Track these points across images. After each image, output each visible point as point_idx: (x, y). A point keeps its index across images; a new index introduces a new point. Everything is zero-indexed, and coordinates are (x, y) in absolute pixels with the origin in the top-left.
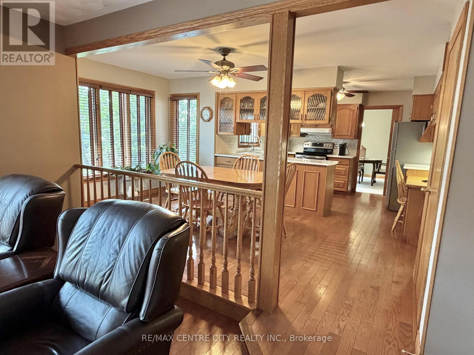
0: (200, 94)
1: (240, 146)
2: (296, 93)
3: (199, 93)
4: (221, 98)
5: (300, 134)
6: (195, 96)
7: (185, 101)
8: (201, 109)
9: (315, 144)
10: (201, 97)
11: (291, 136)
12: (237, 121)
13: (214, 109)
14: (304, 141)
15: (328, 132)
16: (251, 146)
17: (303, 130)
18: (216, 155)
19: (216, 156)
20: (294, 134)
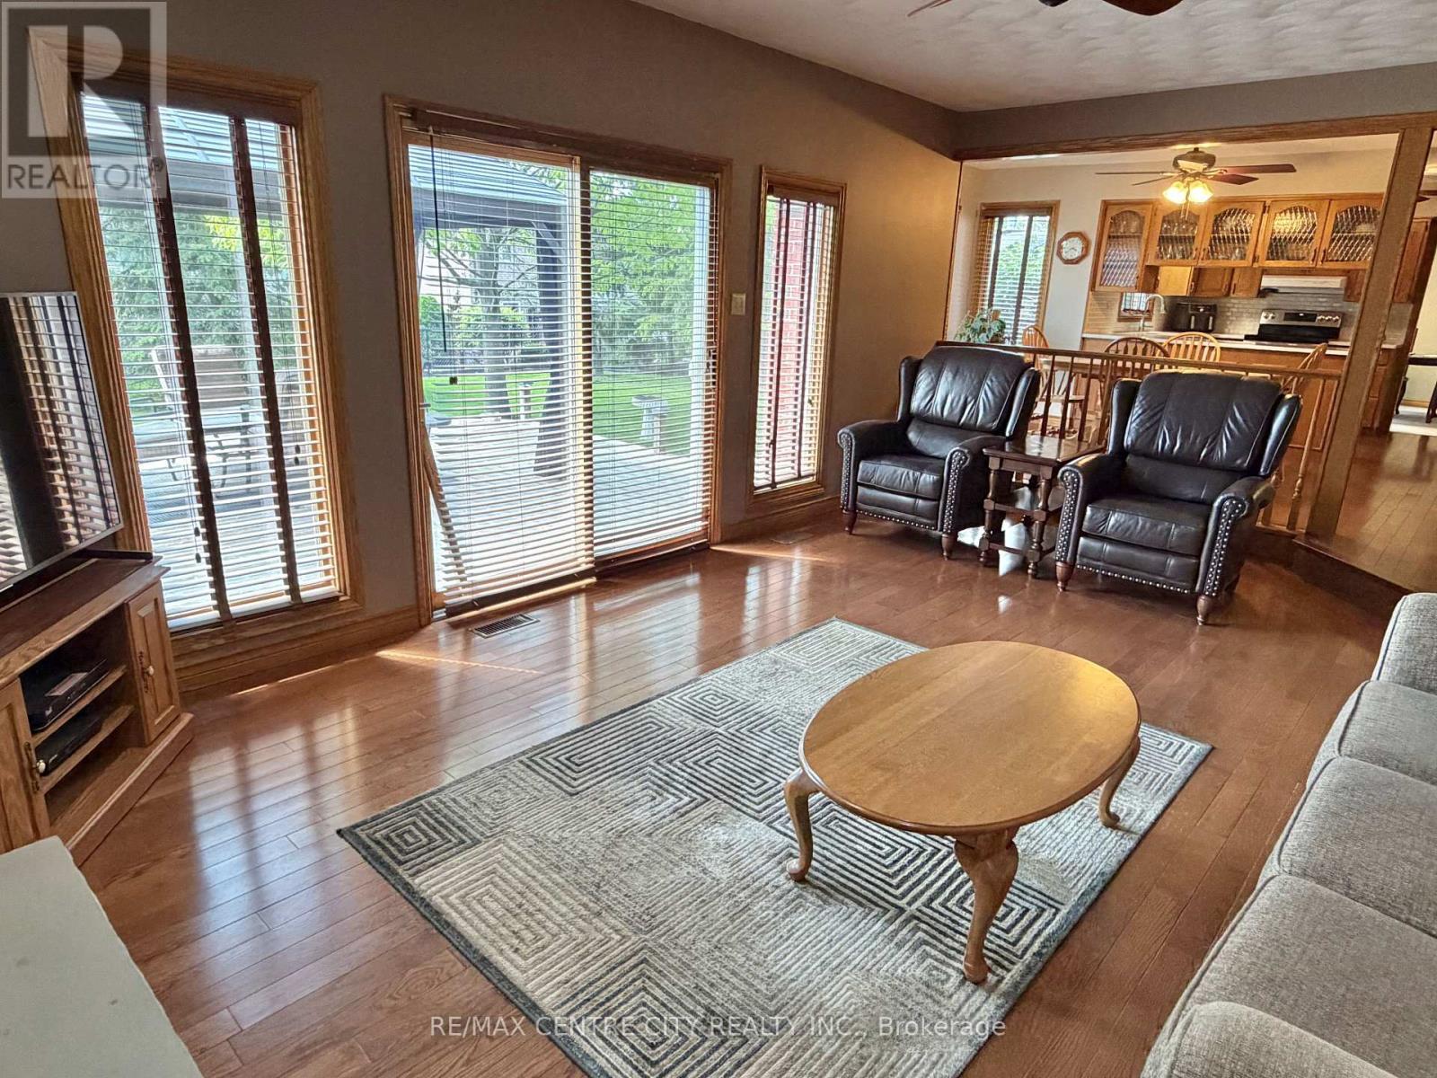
0: (1062, 204)
1: (1121, 319)
2: (1308, 203)
3: (1059, 202)
4: (1113, 212)
5: (1256, 292)
6: (1049, 209)
7: (1023, 219)
8: (1060, 236)
9: (1289, 316)
10: (1062, 210)
11: (1232, 295)
12: (1148, 264)
13: (1093, 238)
14: (1262, 307)
15: (1338, 286)
16: (1138, 319)
17: (1267, 282)
18: (1085, 336)
19: (1083, 339)
20: (1241, 291)
